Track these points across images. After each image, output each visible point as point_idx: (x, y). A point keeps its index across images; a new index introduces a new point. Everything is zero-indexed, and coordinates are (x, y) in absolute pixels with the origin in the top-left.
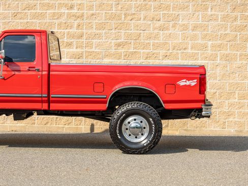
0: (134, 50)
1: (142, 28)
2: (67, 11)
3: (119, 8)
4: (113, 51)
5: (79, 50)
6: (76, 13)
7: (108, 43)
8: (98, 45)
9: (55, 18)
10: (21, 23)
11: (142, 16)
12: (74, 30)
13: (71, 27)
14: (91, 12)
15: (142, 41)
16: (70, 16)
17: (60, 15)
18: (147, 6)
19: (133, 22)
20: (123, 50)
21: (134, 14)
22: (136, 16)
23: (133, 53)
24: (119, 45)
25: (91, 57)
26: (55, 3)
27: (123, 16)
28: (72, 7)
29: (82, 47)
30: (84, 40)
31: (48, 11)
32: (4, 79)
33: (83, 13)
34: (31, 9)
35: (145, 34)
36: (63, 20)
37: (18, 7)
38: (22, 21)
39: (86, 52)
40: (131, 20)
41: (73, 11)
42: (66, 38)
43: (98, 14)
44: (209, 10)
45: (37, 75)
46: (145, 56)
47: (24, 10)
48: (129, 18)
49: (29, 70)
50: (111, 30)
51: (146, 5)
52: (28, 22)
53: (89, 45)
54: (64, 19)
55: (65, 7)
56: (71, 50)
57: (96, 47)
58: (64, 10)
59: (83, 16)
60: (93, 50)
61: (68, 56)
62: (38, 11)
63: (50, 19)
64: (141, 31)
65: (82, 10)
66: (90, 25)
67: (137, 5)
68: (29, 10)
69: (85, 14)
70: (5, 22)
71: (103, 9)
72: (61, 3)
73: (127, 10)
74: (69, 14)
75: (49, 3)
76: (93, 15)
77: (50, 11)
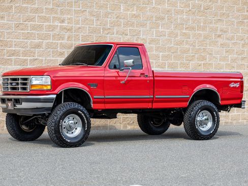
2: (60, 24)
3: (99, 23)
6: (67, 26)
9: (50, 29)
10: (23, 33)
11: (115, 30)
12: (65, 41)
13: (63, 39)
14: (78, 26)
17: (54, 28)
19: (108, 35)
21: (109, 29)
22: (111, 31)
26: (50, 17)
27: (102, 30)
28: (63, 21)
31: (44, 24)
33: (72, 26)
34: (31, 21)
36: (56, 32)
37: (20, 19)
41: (64, 24)
42: (59, 48)
43: (84, 27)
44: (160, 27)
47: (25, 21)
48: (106, 32)
52: (28, 33)
55: (58, 20)
58: (57, 23)
59: (72, 29)
62: (37, 23)
63: (47, 31)
65: (71, 24)
66: (77, 37)
67: (112, 22)
68: (29, 22)
70: (9, 32)
71: (87, 24)
72: (54, 17)
73: (104, 25)
74: (61, 27)
75: (45, 17)
76: (79, 28)
77: (46, 24)
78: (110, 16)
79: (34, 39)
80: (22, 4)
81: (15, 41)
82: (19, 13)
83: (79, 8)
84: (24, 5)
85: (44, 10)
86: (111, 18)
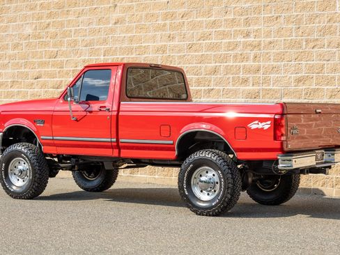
0: (317, 87)
1: (326, 58)
2: (243, 40)
3: (300, 33)
4: (292, 88)
5: (256, 88)
6: (253, 42)
7: (287, 78)
8: (277, 81)
9: (231, 48)
10: (196, 56)
11: (326, 41)
12: (250, 63)
13: (248, 59)
14: (269, 39)
15: (326, 74)
16: (246, 45)
17: (236, 45)
18: (332, 29)
19: (315, 49)
20: (304, 87)
21: (317, 39)
22: (319, 43)
23: (315, 90)
24: (299, 81)
25: (269, 96)
26: (231, 31)
27: (304, 43)
28: (248, 35)
29: (258, 83)
30: (260, 75)
31: (223, 41)
32: (77, 120)
33: (260, 41)
34: (206, 39)
35: (329, 65)
36: (238, 51)
37: (193, 37)
38: (197, 54)
39: (263, 89)
40: (313, 48)
41: (249, 39)
42: (241, 74)
43: (277, 41)
45: (107, 116)
46: (329, 94)
47: (199, 40)
48: (311, 45)
49: (100, 110)
50: (290, 61)
51: (331, 27)
52: (203, 55)
53: (266, 81)
54: (239, 49)
55: (241, 34)
56: (247, 88)
57: (273, 84)
58: (240, 39)
59: (259, 45)
60: (271, 87)
61: (244, 95)
62: (213, 41)
63: (226, 51)
64: (325, 62)
65: (259, 37)
66: (267, 56)
67: (320, 28)
68: (204, 40)
69: (262, 42)
70: (181, 56)
71: (282, 36)
72: (236, 30)
73: (308, 35)
74: (245, 43)
75: (225, 31)
76: (270, 43)
77: (225, 41)
78: (317, 20)
79: (210, 63)
80: (196, 18)
81: (187, 67)
82: (191, 30)
83: (271, 13)
84: (199, 19)
85: (223, 23)
86: (319, 23)
